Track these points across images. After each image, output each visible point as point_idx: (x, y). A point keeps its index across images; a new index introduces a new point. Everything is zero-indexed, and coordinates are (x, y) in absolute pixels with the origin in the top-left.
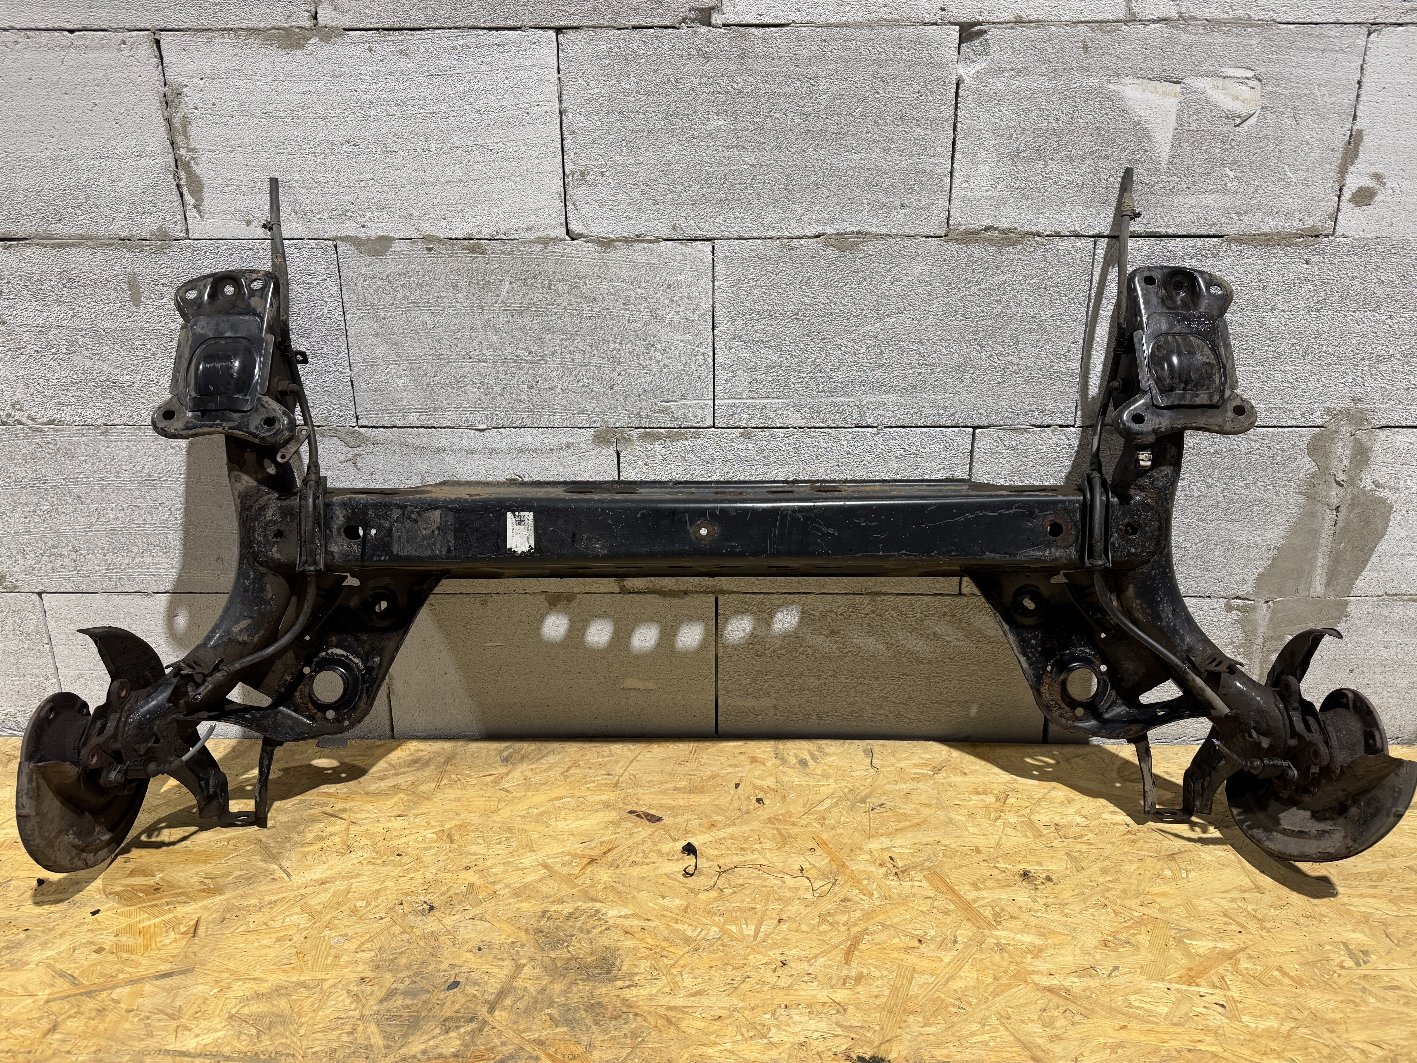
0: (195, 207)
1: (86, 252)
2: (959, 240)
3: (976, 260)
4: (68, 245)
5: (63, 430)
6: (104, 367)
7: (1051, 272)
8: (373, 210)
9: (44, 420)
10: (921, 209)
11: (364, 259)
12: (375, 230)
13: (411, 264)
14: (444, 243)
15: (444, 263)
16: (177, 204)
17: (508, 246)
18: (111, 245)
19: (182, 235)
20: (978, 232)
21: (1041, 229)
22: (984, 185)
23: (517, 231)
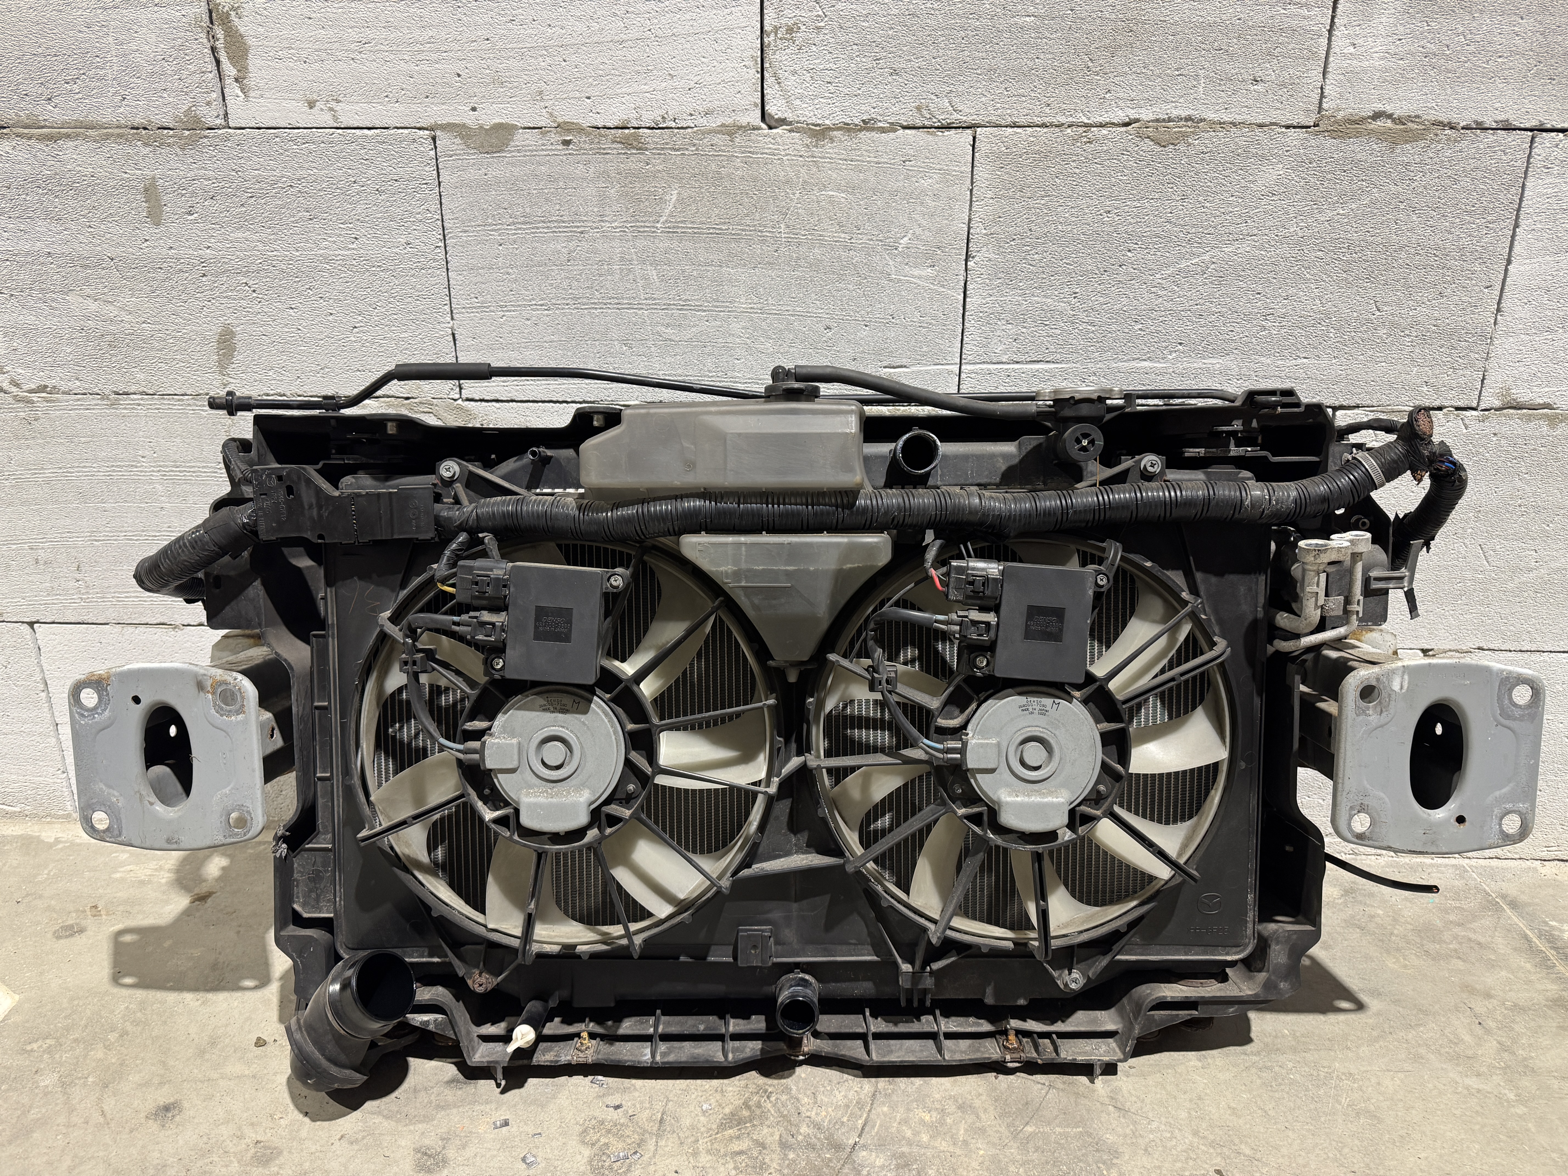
0: (237, 80)
1: (85, 147)
2: (1334, 133)
3: (1356, 163)
4: (60, 137)
5: (58, 400)
6: (111, 311)
7: (1465, 182)
8: (488, 84)
9: (33, 386)
10: (1283, 85)
11: (474, 157)
12: (489, 116)
13: (540, 164)
14: (588, 134)
15: (587, 163)
16: (212, 76)
17: (679, 139)
18: (120, 136)
19: (219, 122)
20: (1363, 120)
21: (1454, 117)
22: (1377, 49)
23: (691, 115)
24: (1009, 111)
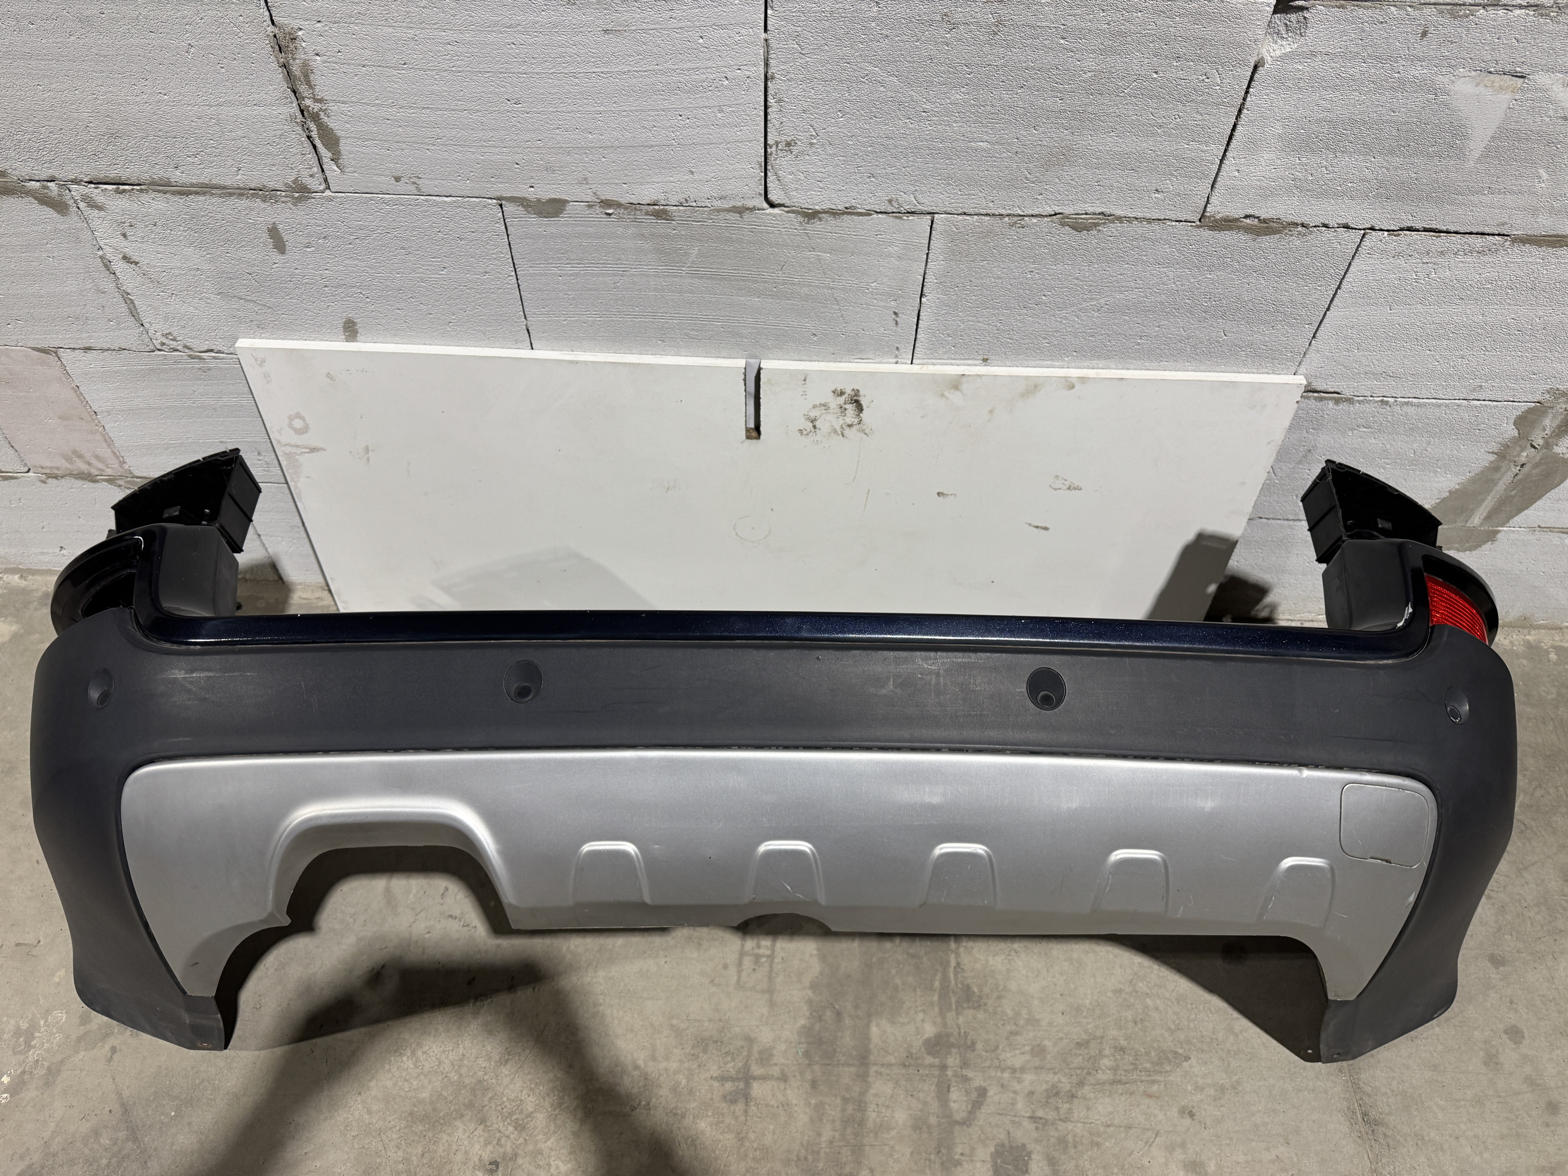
0: (332, 160)
1: (213, 201)
2: (1211, 228)
3: (1226, 247)
4: (191, 193)
5: (223, 358)
6: (256, 307)
8: (542, 171)
10: (1178, 195)
11: (534, 219)
12: (545, 192)
13: (588, 226)
14: (626, 208)
15: (626, 227)
16: (311, 155)
17: (698, 214)
18: (242, 195)
19: (322, 187)
20: (1237, 220)
21: (1306, 220)
22: (1255, 174)
23: (709, 199)
24: (961, 205)
